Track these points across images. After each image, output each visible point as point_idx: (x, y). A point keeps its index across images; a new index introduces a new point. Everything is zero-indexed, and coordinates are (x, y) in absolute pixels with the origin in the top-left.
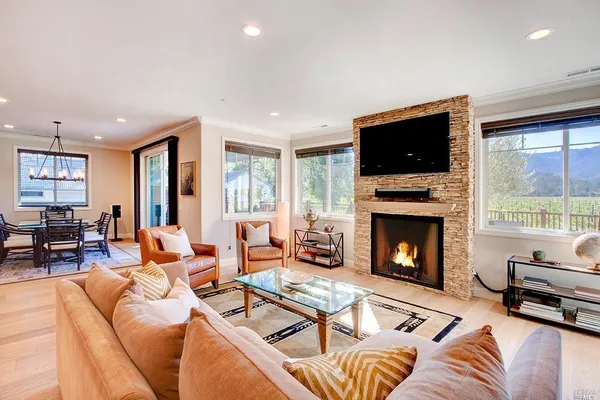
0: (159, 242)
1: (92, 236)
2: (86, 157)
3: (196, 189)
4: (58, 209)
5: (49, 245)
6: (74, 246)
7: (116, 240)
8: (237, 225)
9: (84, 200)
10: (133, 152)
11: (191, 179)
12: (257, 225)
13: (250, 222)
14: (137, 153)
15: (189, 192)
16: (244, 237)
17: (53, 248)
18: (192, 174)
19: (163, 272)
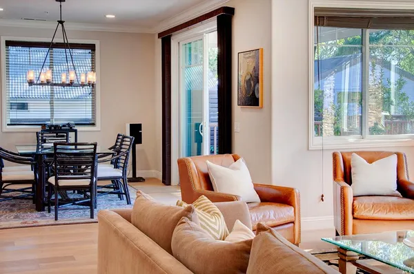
0: (207, 178)
1: (105, 170)
2: (92, 47)
3: (262, 96)
4: (57, 130)
5: (57, 179)
6: (86, 182)
7: (135, 179)
8: (335, 156)
9: (89, 116)
10: (160, 35)
11: (254, 79)
12: (372, 157)
13: (360, 153)
14: (166, 38)
15: (252, 100)
16: (348, 178)
17: (62, 183)
18: (256, 69)
19: (218, 211)
